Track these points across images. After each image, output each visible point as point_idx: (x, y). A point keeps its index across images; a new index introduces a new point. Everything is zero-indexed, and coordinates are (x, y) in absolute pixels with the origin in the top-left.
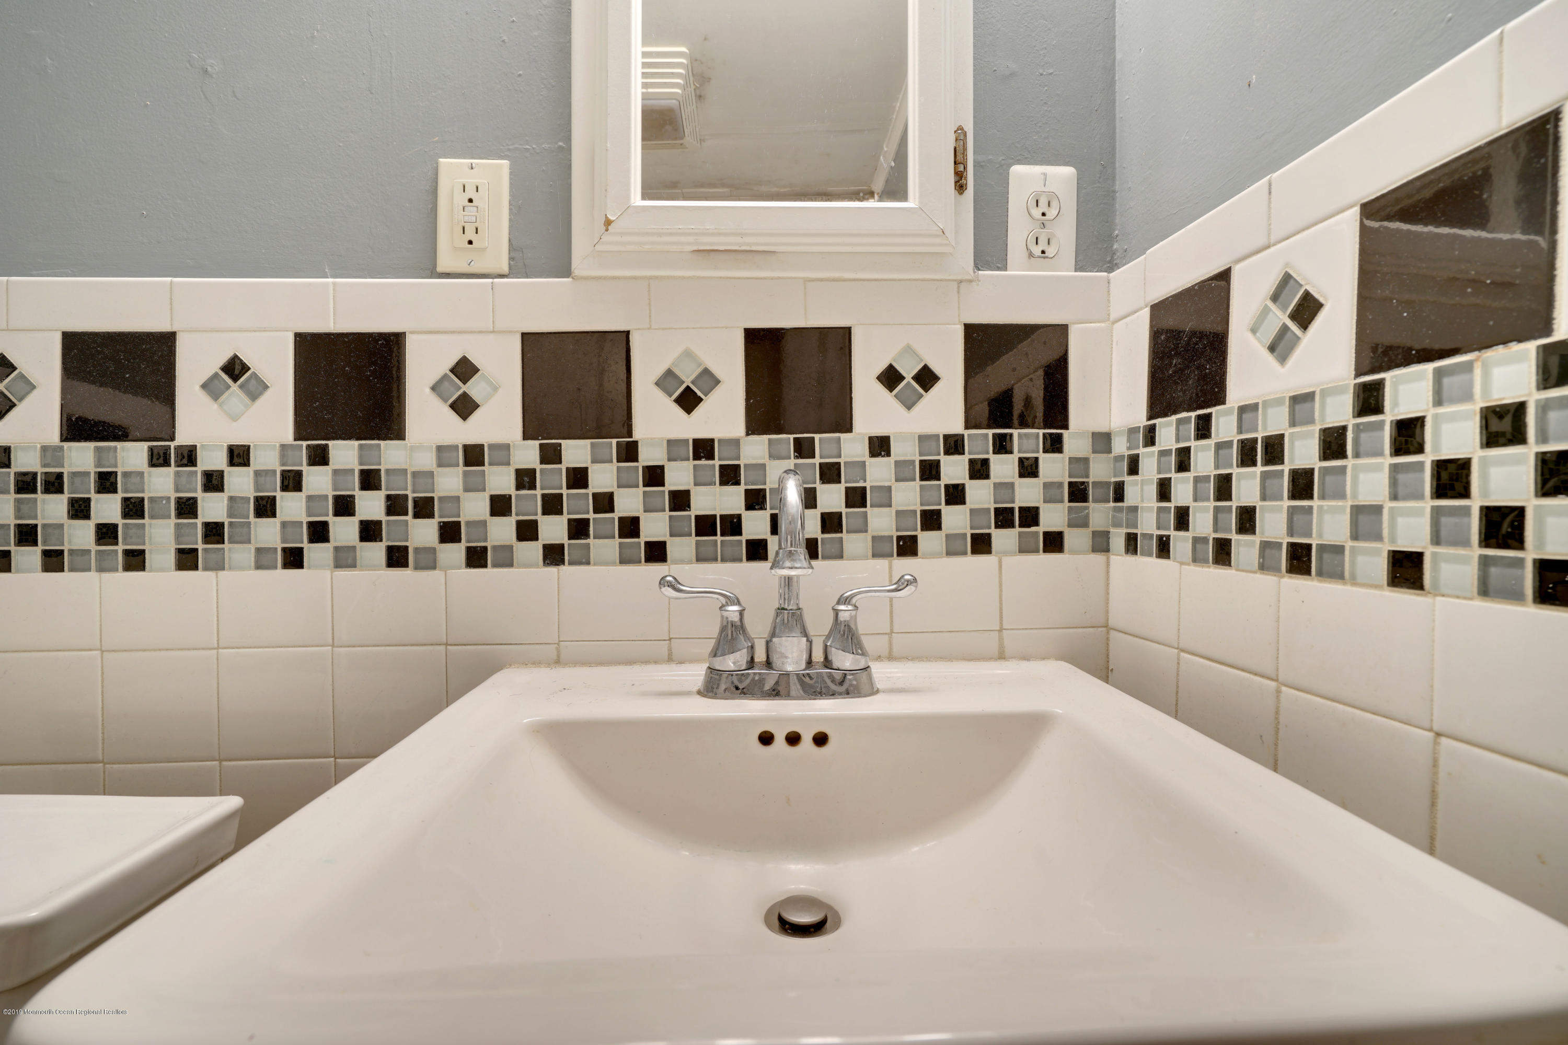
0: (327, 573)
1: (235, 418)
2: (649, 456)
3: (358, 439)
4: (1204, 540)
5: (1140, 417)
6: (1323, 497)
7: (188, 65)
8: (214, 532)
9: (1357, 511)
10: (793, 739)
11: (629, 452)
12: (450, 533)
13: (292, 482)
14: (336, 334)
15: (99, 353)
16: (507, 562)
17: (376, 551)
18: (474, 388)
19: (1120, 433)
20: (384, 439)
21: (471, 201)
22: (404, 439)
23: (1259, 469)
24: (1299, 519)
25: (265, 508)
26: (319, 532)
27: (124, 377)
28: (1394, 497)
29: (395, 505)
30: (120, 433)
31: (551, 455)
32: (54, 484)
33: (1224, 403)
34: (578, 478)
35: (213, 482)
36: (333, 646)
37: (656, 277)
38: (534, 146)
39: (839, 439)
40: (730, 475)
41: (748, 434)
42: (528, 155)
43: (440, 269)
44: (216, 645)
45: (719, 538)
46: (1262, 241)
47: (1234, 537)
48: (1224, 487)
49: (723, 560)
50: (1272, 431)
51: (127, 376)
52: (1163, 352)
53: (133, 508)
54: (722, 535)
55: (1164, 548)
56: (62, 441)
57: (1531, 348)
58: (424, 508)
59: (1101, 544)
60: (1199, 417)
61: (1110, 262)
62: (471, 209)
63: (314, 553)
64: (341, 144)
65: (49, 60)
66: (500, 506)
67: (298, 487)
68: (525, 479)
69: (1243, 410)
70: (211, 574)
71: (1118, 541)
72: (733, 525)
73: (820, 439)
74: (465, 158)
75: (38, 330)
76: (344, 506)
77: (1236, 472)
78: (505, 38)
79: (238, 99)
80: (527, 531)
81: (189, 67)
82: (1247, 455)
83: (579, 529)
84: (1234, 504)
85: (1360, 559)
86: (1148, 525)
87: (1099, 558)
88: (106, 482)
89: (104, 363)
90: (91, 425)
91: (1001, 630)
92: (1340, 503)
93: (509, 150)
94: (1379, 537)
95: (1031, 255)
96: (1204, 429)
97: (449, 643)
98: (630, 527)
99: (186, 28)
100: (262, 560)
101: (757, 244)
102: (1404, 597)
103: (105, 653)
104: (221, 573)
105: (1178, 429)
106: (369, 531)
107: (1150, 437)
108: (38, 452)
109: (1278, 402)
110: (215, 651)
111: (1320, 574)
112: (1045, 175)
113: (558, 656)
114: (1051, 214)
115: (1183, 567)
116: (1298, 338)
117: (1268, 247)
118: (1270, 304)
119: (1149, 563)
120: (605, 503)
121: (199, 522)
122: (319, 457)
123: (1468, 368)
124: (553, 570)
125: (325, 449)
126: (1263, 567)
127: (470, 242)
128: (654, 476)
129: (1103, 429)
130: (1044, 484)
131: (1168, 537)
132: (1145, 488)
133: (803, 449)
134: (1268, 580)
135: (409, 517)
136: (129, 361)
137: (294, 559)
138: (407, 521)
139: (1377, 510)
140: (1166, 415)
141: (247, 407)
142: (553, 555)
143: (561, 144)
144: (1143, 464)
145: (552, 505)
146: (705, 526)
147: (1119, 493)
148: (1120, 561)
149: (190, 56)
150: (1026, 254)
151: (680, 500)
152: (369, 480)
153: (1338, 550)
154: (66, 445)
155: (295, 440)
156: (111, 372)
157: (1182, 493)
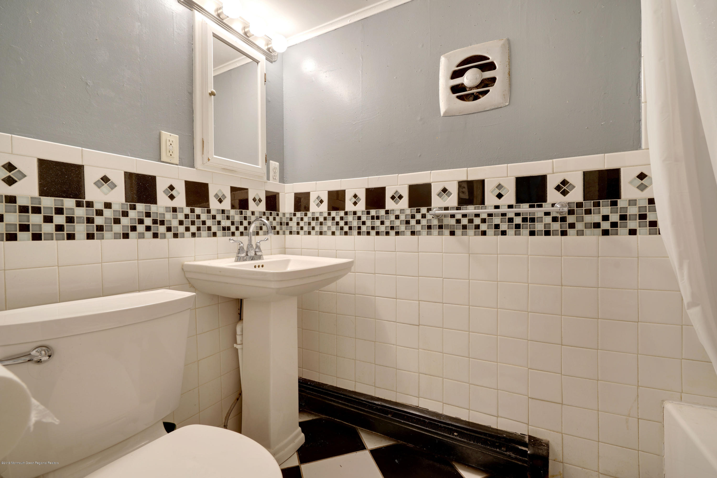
0: (136, 240)
1: (106, 194)
2: (213, 213)
3: (144, 203)
4: (306, 231)
5: (293, 211)
6: (324, 225)
7: (80, 80)
8: (100, 228)
9: (328, 227)
10: (259, 266)
11: (209, 212)
12: (169, 229)
13: (125, 214)
14: (137, 173)
15: (54, 168)
16: (183, 237)
17: (149, 234)
18: (174, 193)
19: (288, 213)
20: (151, 204)
21: (171, 144)
22: (157, 204)
23: (315, 221)
24: (321, 228)
25: (117, 221)
26: (134, 229)
27: (65, 177)
28: (332, 225)
29: (155, 222)
30: (65, 195)
31: (192, 211)
32: (37, 210)
33: (309, 211)
34: (198, 217)
35: (99, 213)
36: (138, 260)
37: (214, 172)
38: (184, 133)
39: (246, 211)
40: (228, 218)
41: (231, 209)
42: (182, 135)
43: (162, 160)
44: (101, 262)
45: (226, 231)
46: (315, 190)
47: (311, 231)
48: (309, 224)
49: (227, 236)
50: (317, 216)
51: (66, 177)
52: (297, 201)
53: (70, 220)
54: (227, 231)
55: (298, 233)
56: (40, 196)
57: (344, 211)
58: (162, 223)
59: (284, 233)
60: (305, 213)
61: (284, 182)
62: (171, 147)
63: (132, 234)
64: (132, 119)
65: (22, 59)
66: (181, 223)
67: (127, 216)
68: (187, 216)
69: (313, 213)
70: (99, 241)
71: (287, 232)
72: (229, 229)
73: (244, 211)
74: (169, 132)
75: (27, 156)
76: (141, 222)
77: (312, 221)
78: (177, 104)
79: (99, 96)
80: (187, 229)
81: (81, 80)
82: (313, 219)
83: (199, 229)
84: (311, 226)
85: (328, 232)
86: (295, 229)
87: (284, 236)
88: (59, 211)
89: (57, 171)
90: (52, 191)
91: (271, 250)
92: (326, 226)
93: (178, 133)
94: (331, 230)
95: (273, 179)
96: (306, 215)
97: (169, 257)
98: (209, 229)
99: (80, 67)
100: (116, 236)
101: (235, 170)
102: (333, 236)
103: (59, 267)
104: (102, 240)
105: (301, 214)
106: (148, 228)
107: (295, 215)
108: (29, 199)
109: (318, 212)
110: (101, 264)
111: (324, 235)
112: (275, 163)
113: (195, 259)
114: (276, 172)
115: (302, 236)
116: (320, 205)
117: (316, 191)
118: (316, 199)
119: (295, 236)
120: (204, 223)
121: (95, 225)
122: (133, 208)
123: (339, 212)
124: (193, 238)
125: (135, 205)
126: (316, 235)
127: (171, 155)
128: (214, 217)
129: (284, 212)
130: (277, 222)
131: (299, 231)
132: (294, 223)
133: (241, 213)
134: (317, 236)
135: (158, 225)
136: (67, 172)
137: (126, 236)
138: (158, 226)
139: (330, 227)
140: (298, 212)
141: (110, 191)
142: (193, 235)
143: (190, 135)
144: (293, 219)
145: (193, 223)
146: (224, 229)
147: (287, 224)
148: (288, 236)
149: (81, 77)
150: (273, 178)
151: (219, 223)
152: (148, 215)
153: (326, 232)
154: (42, 197)
155: (126, 202)
156: (60, 175)
157: (302, 224)
